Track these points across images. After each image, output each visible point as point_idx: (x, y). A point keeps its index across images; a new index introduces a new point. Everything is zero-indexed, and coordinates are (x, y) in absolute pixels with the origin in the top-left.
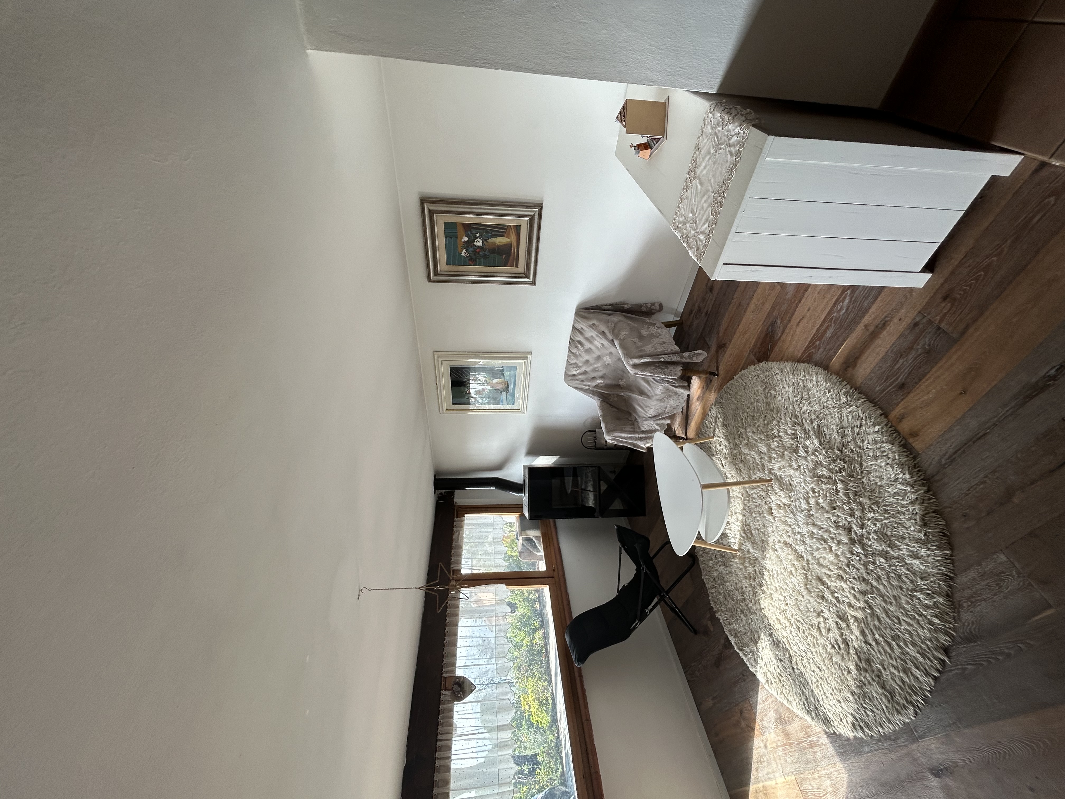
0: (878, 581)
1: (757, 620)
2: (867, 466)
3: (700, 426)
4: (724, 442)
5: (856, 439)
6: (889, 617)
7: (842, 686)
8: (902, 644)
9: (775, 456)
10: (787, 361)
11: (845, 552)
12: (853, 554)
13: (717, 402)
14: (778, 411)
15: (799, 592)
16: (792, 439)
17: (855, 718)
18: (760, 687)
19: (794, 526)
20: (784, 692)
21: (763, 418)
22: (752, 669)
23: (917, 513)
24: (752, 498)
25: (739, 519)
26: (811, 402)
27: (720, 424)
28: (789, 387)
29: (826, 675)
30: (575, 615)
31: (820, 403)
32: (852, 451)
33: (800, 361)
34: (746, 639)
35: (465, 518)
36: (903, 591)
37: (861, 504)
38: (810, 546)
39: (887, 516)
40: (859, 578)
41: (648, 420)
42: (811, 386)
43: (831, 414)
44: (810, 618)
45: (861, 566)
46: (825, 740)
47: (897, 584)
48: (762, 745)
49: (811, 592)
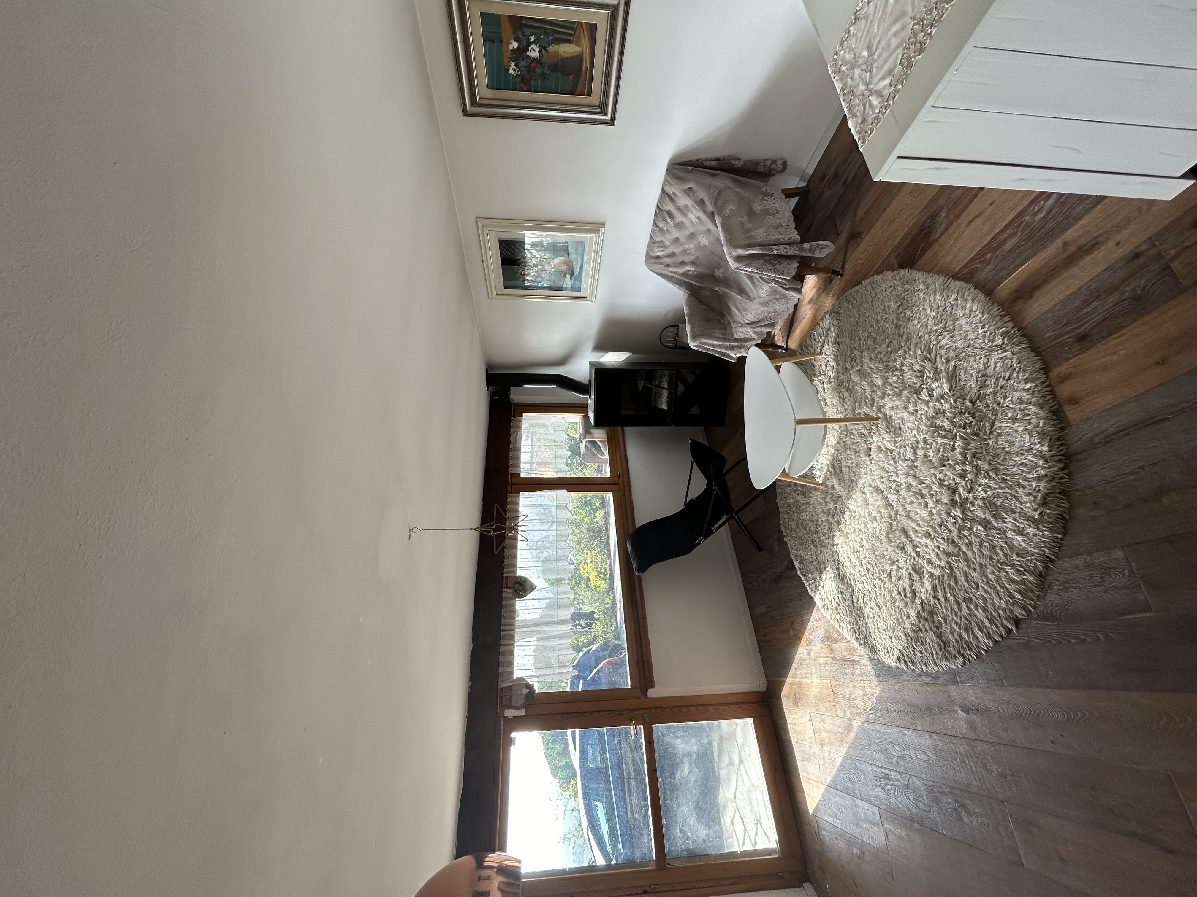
0: (968, 546)
1: (827, 552)
2: (1000, 428)
3: (806, 337)
4: (832, 363)
5: (997, 392)
6: (967, 581)
7: (897, 627)
8: (972, 607)
9: (890, 392)
10: (938, 274)
11: (942, 512)
12: (950, 516)
13: (834, 312)
14: (909, 339)
15: (879, 539)
16: (917, 376)
17: (902, 654)
18: (815, 608)
19: (892, 474)
20: (838, 618)
21: (887, 344)
22: (812, 594)
23: (1039, 490)
24: (852, 433)
25: (830, 452)
26: (954, 335)
27: (831, 340)
28: (931, 310)
29: (884, 615)
30: (638, 525)
31: (965, 339)
32: (988, 406)
33: (956, 277)
34: (811, 567)
35: (523, 417)
36: (993, 562)
37: (977, 467)
38: (904, 498)
39: (1003, 485)
40: (948, 539)
41: (744, 327)
42: (962, 314)
43: (975, 356)
44: (884, 564)
45: (955, 530)
46: (866, 662)
47: (988, 553)
48: (806, 652)
49: (891, 542)
